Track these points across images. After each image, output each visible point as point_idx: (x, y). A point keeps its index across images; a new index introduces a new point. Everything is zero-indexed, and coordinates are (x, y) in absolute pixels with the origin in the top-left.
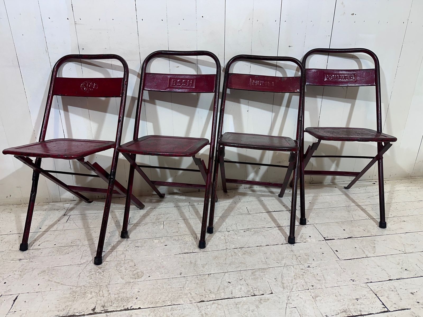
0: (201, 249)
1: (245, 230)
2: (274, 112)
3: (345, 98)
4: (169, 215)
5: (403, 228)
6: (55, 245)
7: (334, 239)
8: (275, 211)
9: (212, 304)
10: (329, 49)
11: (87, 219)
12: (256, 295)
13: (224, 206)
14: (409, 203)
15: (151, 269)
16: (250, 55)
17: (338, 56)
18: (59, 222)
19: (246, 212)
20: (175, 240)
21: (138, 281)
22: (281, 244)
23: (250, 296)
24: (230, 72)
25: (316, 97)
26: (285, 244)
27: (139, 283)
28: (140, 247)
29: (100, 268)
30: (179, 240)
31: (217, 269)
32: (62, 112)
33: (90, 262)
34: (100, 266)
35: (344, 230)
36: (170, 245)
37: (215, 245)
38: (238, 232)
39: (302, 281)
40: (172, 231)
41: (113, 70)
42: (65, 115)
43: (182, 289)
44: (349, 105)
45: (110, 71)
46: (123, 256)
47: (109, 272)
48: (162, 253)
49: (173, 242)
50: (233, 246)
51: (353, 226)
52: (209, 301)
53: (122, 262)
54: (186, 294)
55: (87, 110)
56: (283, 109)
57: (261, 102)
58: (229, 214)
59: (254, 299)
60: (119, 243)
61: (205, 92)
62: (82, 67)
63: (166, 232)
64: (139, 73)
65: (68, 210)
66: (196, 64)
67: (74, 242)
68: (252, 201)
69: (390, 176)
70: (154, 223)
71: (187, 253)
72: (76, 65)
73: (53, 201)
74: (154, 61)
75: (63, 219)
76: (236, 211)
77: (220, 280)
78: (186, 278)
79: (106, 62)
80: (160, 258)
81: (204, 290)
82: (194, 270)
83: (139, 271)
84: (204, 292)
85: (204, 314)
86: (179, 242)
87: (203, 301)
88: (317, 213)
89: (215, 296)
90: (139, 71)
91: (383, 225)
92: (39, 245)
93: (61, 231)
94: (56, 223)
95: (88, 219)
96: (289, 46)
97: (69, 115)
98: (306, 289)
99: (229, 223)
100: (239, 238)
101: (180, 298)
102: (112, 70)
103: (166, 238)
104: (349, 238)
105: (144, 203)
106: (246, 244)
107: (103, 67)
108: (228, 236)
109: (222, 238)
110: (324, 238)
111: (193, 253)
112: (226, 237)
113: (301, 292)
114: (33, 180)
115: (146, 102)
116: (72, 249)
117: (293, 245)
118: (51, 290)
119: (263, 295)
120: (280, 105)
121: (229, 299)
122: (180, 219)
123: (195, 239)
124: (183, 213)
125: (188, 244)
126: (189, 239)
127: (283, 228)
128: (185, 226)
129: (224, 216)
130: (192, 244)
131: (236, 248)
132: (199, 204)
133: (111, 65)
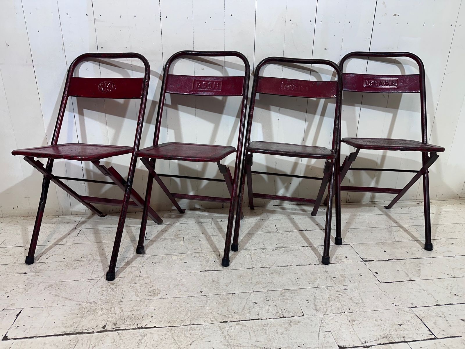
0: (225, 267)
1: (274, 249)
2: (308, 122)
3: (387, 108)
4: (189, 231)
5: (451, 251)
6: (64, 259)
7: (374, 261)
8: (307, 230)
9: (236, 325)
10: (369, 52)
11: (99, 233)
12: (285, 317)
13: (250, 224)
14: (458, 225)
15: (169, 287)
16: (283, 57)
17: (379, 61)
18: (69, 236)
19: (275, 229)
20: (196, 257)
21: (154, 298)
22: (314, 264)
23: (278, 317)
24: (260, 75)
25: (354, 106)
26: (318, 264)
27: (155, 301)
28: (157, 264)
29: (113, 284)
30: (200, 257)
31: (242, 289)
32: (77, 115)
33: (102, 278)
34: (113, 282)
35: (385, 251)
36: (190, 262)
37: (240, 263)
38: (266, 251)
39: (337, 303)
40: (192, 247)
42: (80, 119)
43: (203, 308)
44: (391, 115)
45: (130, 72)
46: (138, 272)
47: (122, 288)
48: (181, 270)
49: (193, 258)
50: (260, 265)
51: (395, 247)
52: (233, 322)
53: (137, 279)
54: (207, 314)
55: (104, 114)
56: (317, 117)
57: (294, 110)
58: (256, 232)
59: (283, 321)
60: (133, 259)
61: (232, 95)
62: (101, 67)
63: (186, 248)
64: (161, 75)
65: (80, 224)
66: (223, 66)
67: (84, 257)
68: (281, 219)
69: (436, 196)
70: (173, 239)
71: (209, 271)
72: (94, 65)
73: (63, 214)
74: (178, 62)
75: (74, 232)
76: (264, 229)
77: (245, 300)
78: (207, 297)
79: (126, 63)
80: (179, 276)
81: (227, 310)
82: (217, 288)
83: (155, 288)
84: (227, 312)
85: (227, 335)
86: (200, 259)
87: (226, 322)
88: (354, 233)
89: (239, 317)
90: (161, 73)
91: (428, 246)
92: (46, 259)
93: (71, 245)
94: (66, 237)
95: (101, 234)
96: (325, 49)
97: (84, 119)
98: (342, 313)
99: (255, 241)
100: (267, 256)
101: (200, 318)
102: (132, 71)
103: (185, 254)
104: (390, 260)
105: (162, 219)
106: (274, 264)
107: (122, 67)
108: (254, 254)
109: (248, 256)
110: (363, 259)
111: (216, 271)
112: (252, 255)
113: (336, 315)
114: (43, 186)
115: (167, 107)
116: (82, 263)
117: (327, 265)
118: (58, 305)
119: (293, 317)
120: (314, 113)
121: (255, 320)
122: (202, 235)
123: (217, 257)
124: (205, 229)
125: (210, 261)
126: (211, 256)
127: (317, 248)
128: (207, 243)
129: (250, 234)
130: (214, 261)
131: (263, 267)
132: (223, 221)
133: (132, 65)
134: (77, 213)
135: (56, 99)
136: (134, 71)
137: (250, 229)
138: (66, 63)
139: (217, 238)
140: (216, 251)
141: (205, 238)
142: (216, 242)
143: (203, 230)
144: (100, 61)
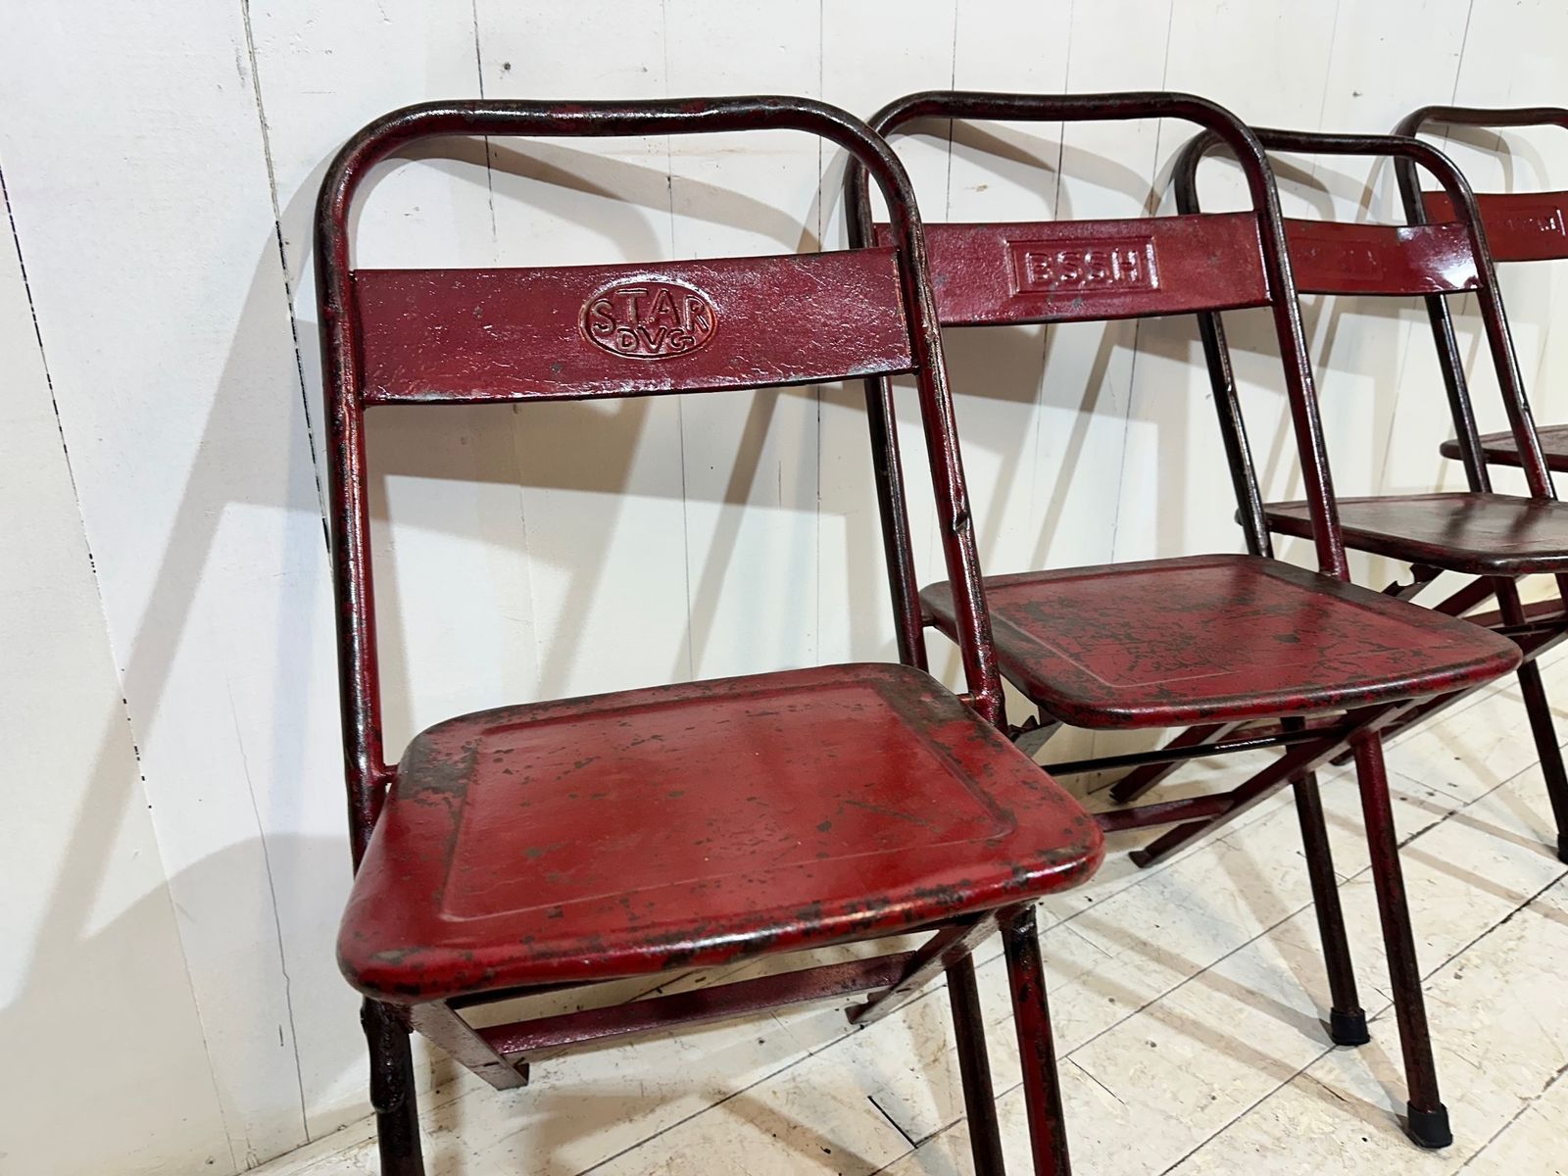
40: (1176, 1099)
41: (674, 216)
45: (658, 220)
50: (1530, 1075)
62: (497, 197)
64: (806, 229)
73: (253, 1161)
79: (641, 164)
86: (1301, 1155)
102: (668, 215)
103: (1205, 1157)
107: (621, 194)
122: (1121, 1011)
123: (1341, 1108)
124: (1088, 973)
125: (1349, 1146)
126: (1315, 1115)
127: (1552, 904)
128: (1199, 1046)
129: (1278, 928)
130: (1365, 1140)
131: (1547, 1078)
132: (1095, 900)
133: (669, 179)
134: (339, 1123)
135: (198, 433)
136: (682, 212)
137: (1241, 903)
138: (271, 175)
139: (1195, 1002)
140: (1294, 1077)
141: (1157, 1025)
142: (1227, 1029)
143: (1084, 977)
144: (492, 157)
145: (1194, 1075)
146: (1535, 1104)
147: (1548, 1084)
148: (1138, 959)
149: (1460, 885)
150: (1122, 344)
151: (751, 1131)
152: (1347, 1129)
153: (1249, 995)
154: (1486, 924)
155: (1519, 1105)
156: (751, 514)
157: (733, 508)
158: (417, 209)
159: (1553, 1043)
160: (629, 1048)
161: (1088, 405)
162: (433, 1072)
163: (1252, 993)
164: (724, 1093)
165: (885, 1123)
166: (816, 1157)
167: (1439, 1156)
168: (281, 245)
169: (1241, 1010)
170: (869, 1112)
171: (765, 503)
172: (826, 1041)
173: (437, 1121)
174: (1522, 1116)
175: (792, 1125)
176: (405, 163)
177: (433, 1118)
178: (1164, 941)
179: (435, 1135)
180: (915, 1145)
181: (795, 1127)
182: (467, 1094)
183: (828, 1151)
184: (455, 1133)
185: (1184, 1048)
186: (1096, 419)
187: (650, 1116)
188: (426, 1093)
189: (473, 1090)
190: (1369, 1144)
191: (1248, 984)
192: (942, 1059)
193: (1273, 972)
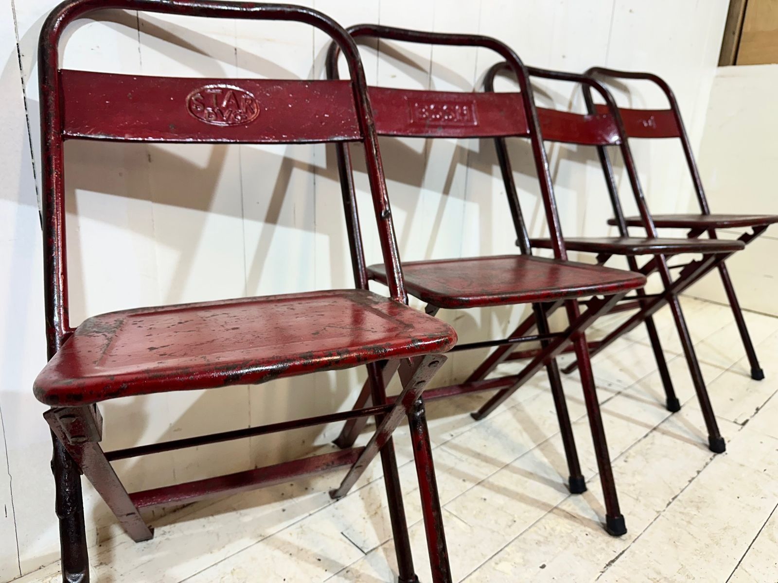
7: (749, 420)
20: (539, 542)
22: (711, 460)
26: (714, 457)
31: (718, 567)
40: (497, 523)
41: (238, 68)
45: (230, 69)
49: (542, 549)
50: (660, 501)
66: (427, 73)
86: (557, 544)
102: (235, 67)
103: (512, 548)
104: (757, 410)
115: (317, 174)
122: (469, 485)
123: (575, 521)
124: (452, 469)
125: (580, 538)
126: (564, 526)
127: (665, 429)
128: (507, 498)
129: (543, 444)
130: (587, 535)
131: (668, 502)
132: (455, 435)
133: (236, 49)
136: (242, 67)
137: (525, 434)
138: (15, 17)
139: (506, 479)
140: (553, 509)
141: (485, 490)
142: (520, 490)
143: (451, 471)
144: (140, 25)
145: (505, 512)
146: (663, 514)
147: (668, 505)
148: (476, 461)
149: (624, 422)
150: (462, 163)
151: (278, 553)
152: (579, 531)
153: (530, 475)
154: (637, 439)
155: (656, 515)
156: (279, 230)
157: (270, 226)
158: (98, 47)
159: (669, 487)
160: (211, 518)
161: (446, 191)
162: (98, 534)
163: (531, 474)
164: (264, 536)
165: (350, 545)
166: (314, 563)
167: (622, 539)
168: (19, 56)
169: (526, 482)
170: (341, 540)
171: (287, 224)
172: (318, 508)
173: (99, 560)
174: (657, 519)
175: (300, 548)
176: (92, 22)
177: (97, 559)
178: (489, 453)
179: (98, 568)
180: (366, 554)
181: (302, 550)
182: (117, 546)
183: (319, 560)
184: (110, 565)
185: (500, 500)
186: (451, 199)
187: (223, 550)
188: (93, 546)
189: (121, 543)
190: (589, 537)
191: (529, 470)
192: (379, 512)
193: (541, 465)
